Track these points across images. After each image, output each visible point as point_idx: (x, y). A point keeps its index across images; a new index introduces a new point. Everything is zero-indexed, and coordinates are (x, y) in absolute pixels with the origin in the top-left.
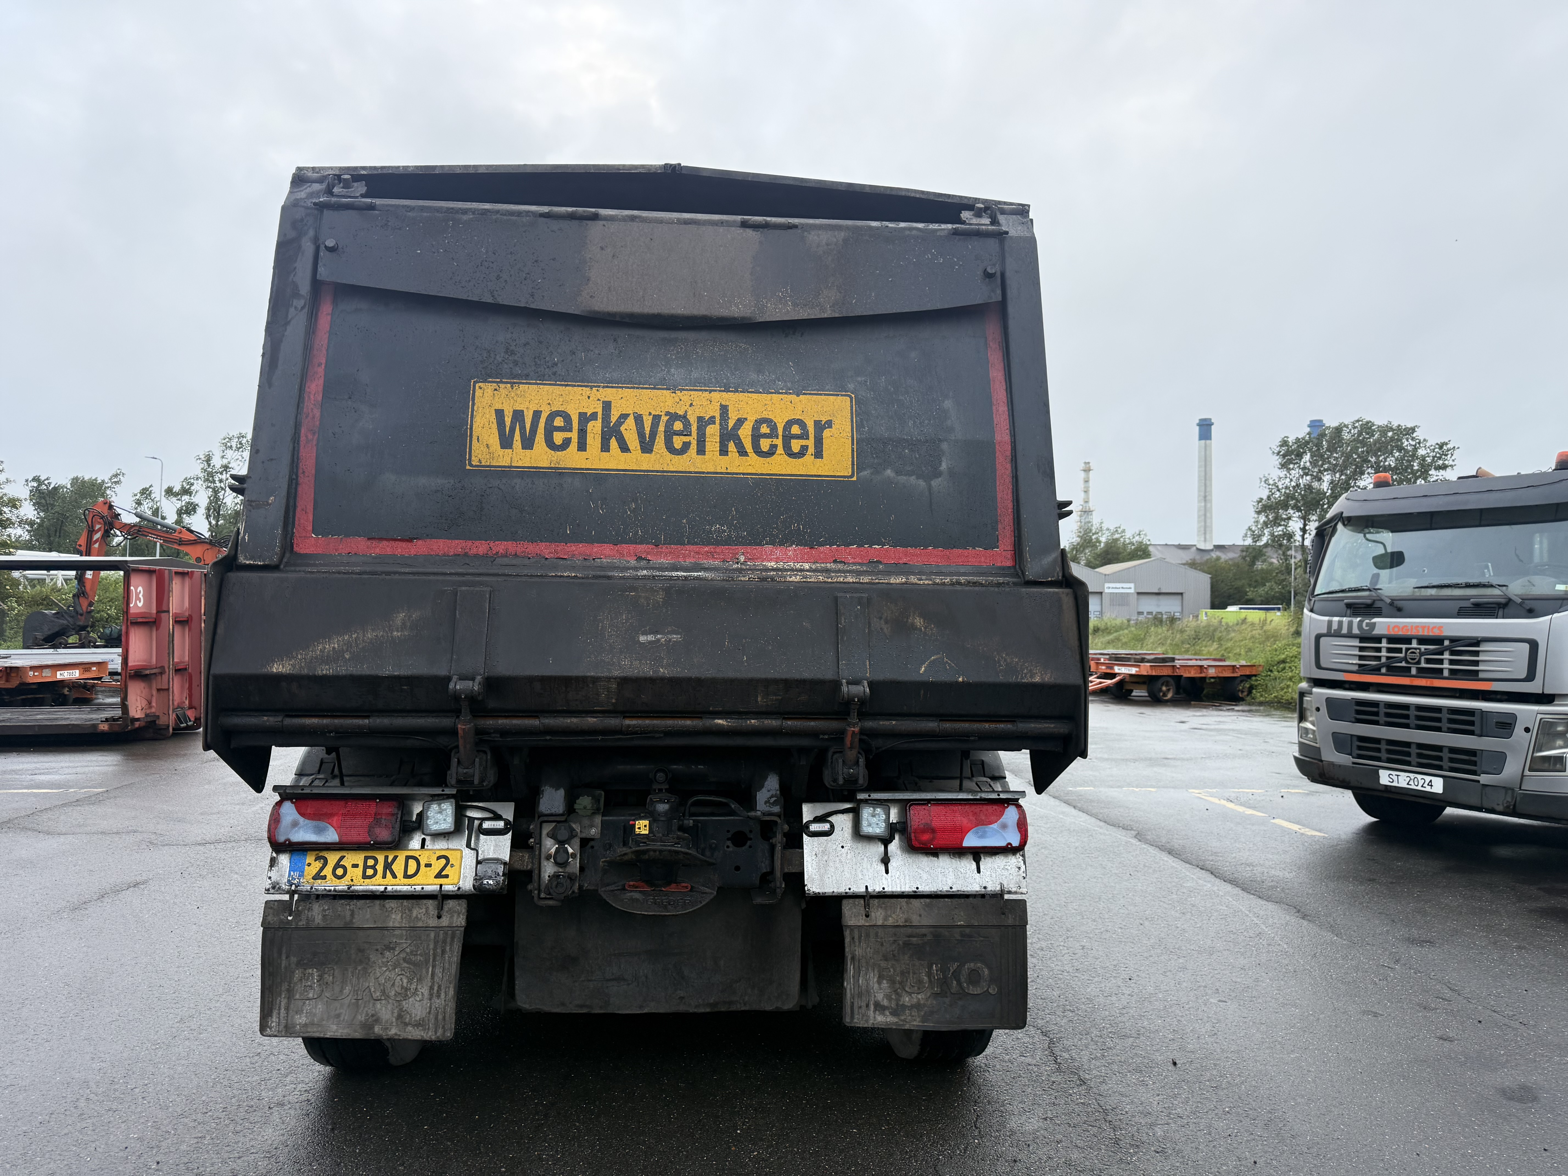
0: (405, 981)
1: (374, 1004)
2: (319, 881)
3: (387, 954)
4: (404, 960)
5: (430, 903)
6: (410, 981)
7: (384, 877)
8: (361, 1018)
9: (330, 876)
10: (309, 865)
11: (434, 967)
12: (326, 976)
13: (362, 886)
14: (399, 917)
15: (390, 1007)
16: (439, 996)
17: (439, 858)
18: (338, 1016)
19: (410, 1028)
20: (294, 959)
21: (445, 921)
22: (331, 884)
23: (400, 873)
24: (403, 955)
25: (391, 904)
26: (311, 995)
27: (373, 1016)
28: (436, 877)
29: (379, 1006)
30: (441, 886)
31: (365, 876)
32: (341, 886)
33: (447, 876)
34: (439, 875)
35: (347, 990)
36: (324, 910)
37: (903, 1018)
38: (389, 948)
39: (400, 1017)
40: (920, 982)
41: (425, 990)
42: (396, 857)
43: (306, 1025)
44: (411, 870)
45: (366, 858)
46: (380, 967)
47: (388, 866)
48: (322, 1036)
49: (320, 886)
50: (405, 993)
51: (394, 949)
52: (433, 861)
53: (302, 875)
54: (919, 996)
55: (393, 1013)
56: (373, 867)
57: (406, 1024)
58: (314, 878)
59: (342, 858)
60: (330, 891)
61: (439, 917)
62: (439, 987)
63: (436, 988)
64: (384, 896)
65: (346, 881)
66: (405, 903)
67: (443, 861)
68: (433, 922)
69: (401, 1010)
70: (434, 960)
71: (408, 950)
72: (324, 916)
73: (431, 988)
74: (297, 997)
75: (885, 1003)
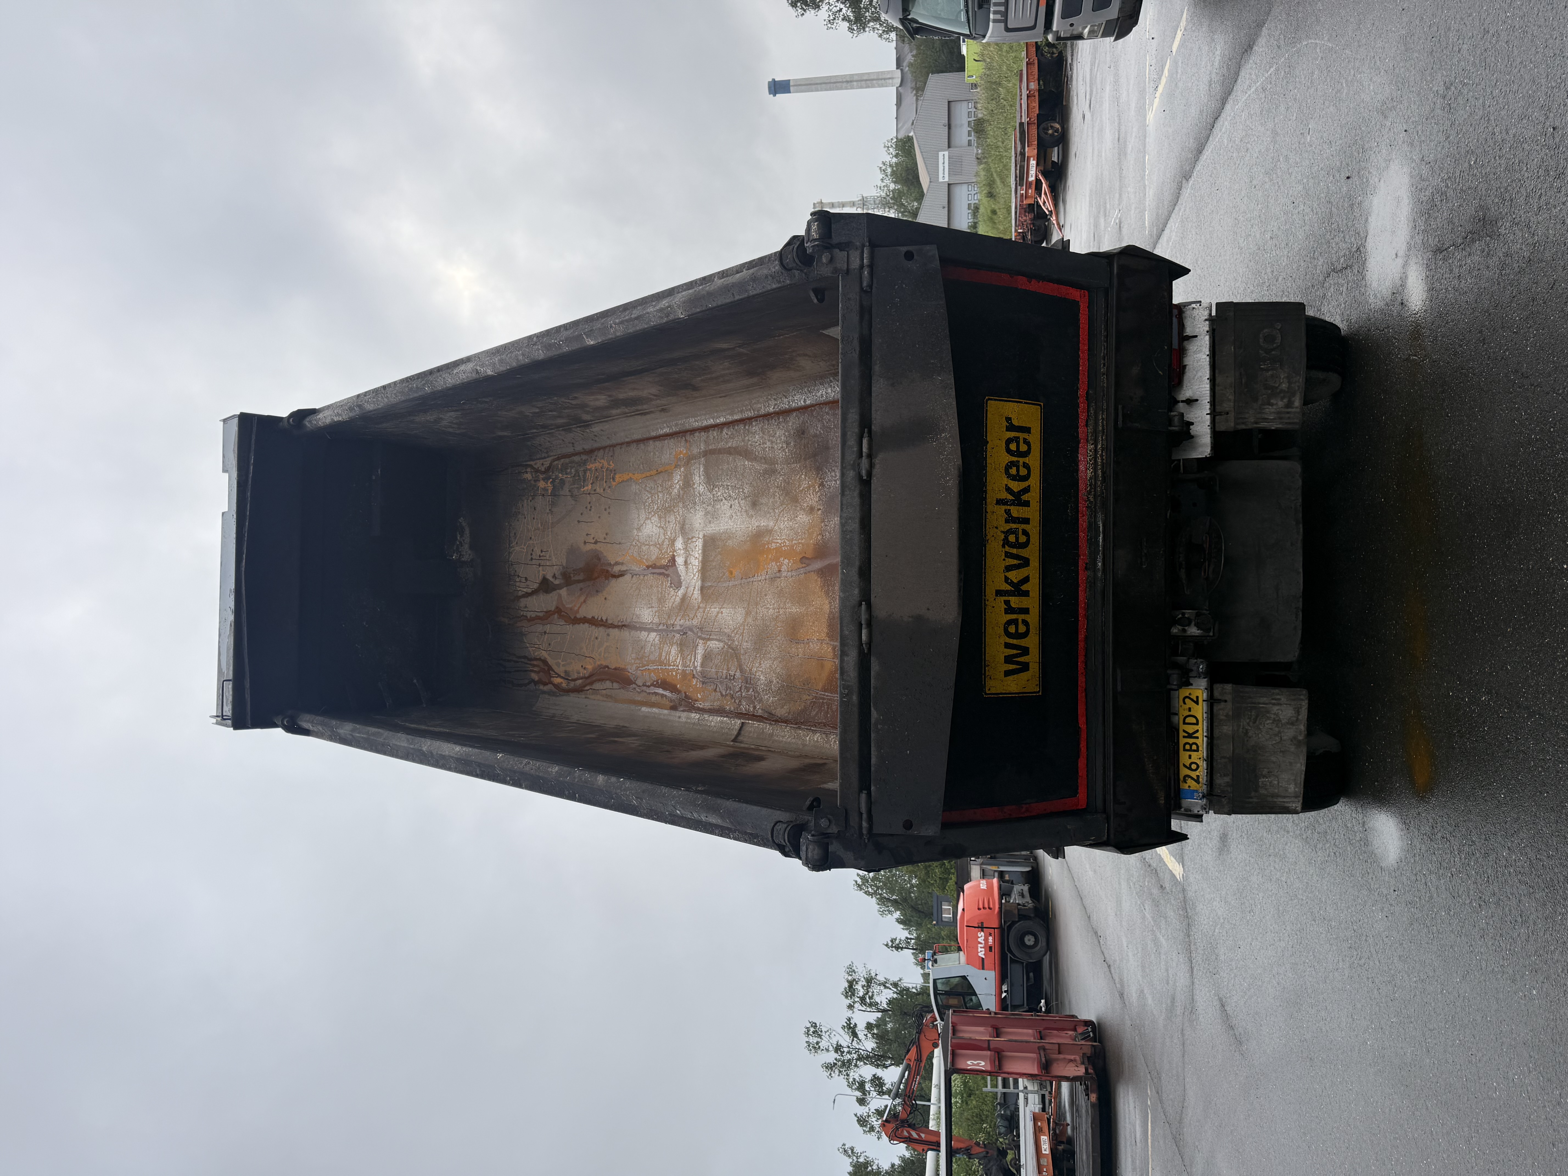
0: (1268, 722)
1: (1284, 740)
2: (1200, 780)
3: (1250, 734)
4: (1254, 723)
5: (1215, 708)
6: (1269, 718)
7: (1197, 738)
8: (1292, 748)
9: (1197, 773)
10: (1189, 787)
11: (1259, 703)
12: (1264, 773)
13: (1203, 752)
14: (1225, 727)
15: (1286, 731)
16: (1280, 699)
17: (1185, 703)
18: (1291, 763)
19: (1300, 717)
20: (1253, 794)
21: (1228, 697)
22: (1202, 772)
23: (1196, 727)
24: (1251, 724)
25: (1216, 733)
26: (1276, 782)
27: (1292, 741)
28: (1198, 704)
29: (1285, 738)
30: (1204, 701)
31: (1197, 750)
32: (1203, 765)
33: (1197, 697)
34: (1197, 702)
35: (1273, 759)
36: (1221, 776)
37: (1297, 388)
38: (1246, 733)
39: (1292, 724)
40: (1272, 376)
41: (1275, 708)
42: (1184, 731)
43: (1296, 784)
44: (1194, 720)
45: (1185, 750)
46: (1259, 738)
47: (1190, 736)
48: (1304, 773)
49: (1203, 779)
50: (1277, 721)
51: (1247, 730)
52: (1187, 707)
53: (1197, 791)
54: (1282, 377)
55: (1290, 728)
56: (1191, 745)
57: (1297, 719)
58: (1199, 783)
59: (1184, 765)
60: (1207, 772)
61: (1226, 701)
62: (1273, 699)
63: (1274, 701)
64: (1211, 738)
65: (1200, 763)
66: (1215, 724)
67: (1187, 700)
68: (1229, 705)
69: (1287, 723)
70: (1255, 703)
71: (1248, 721)
72: (1225, 776)
73: (1274, 704)
74: (1276, 791)
75: (1285, 400)
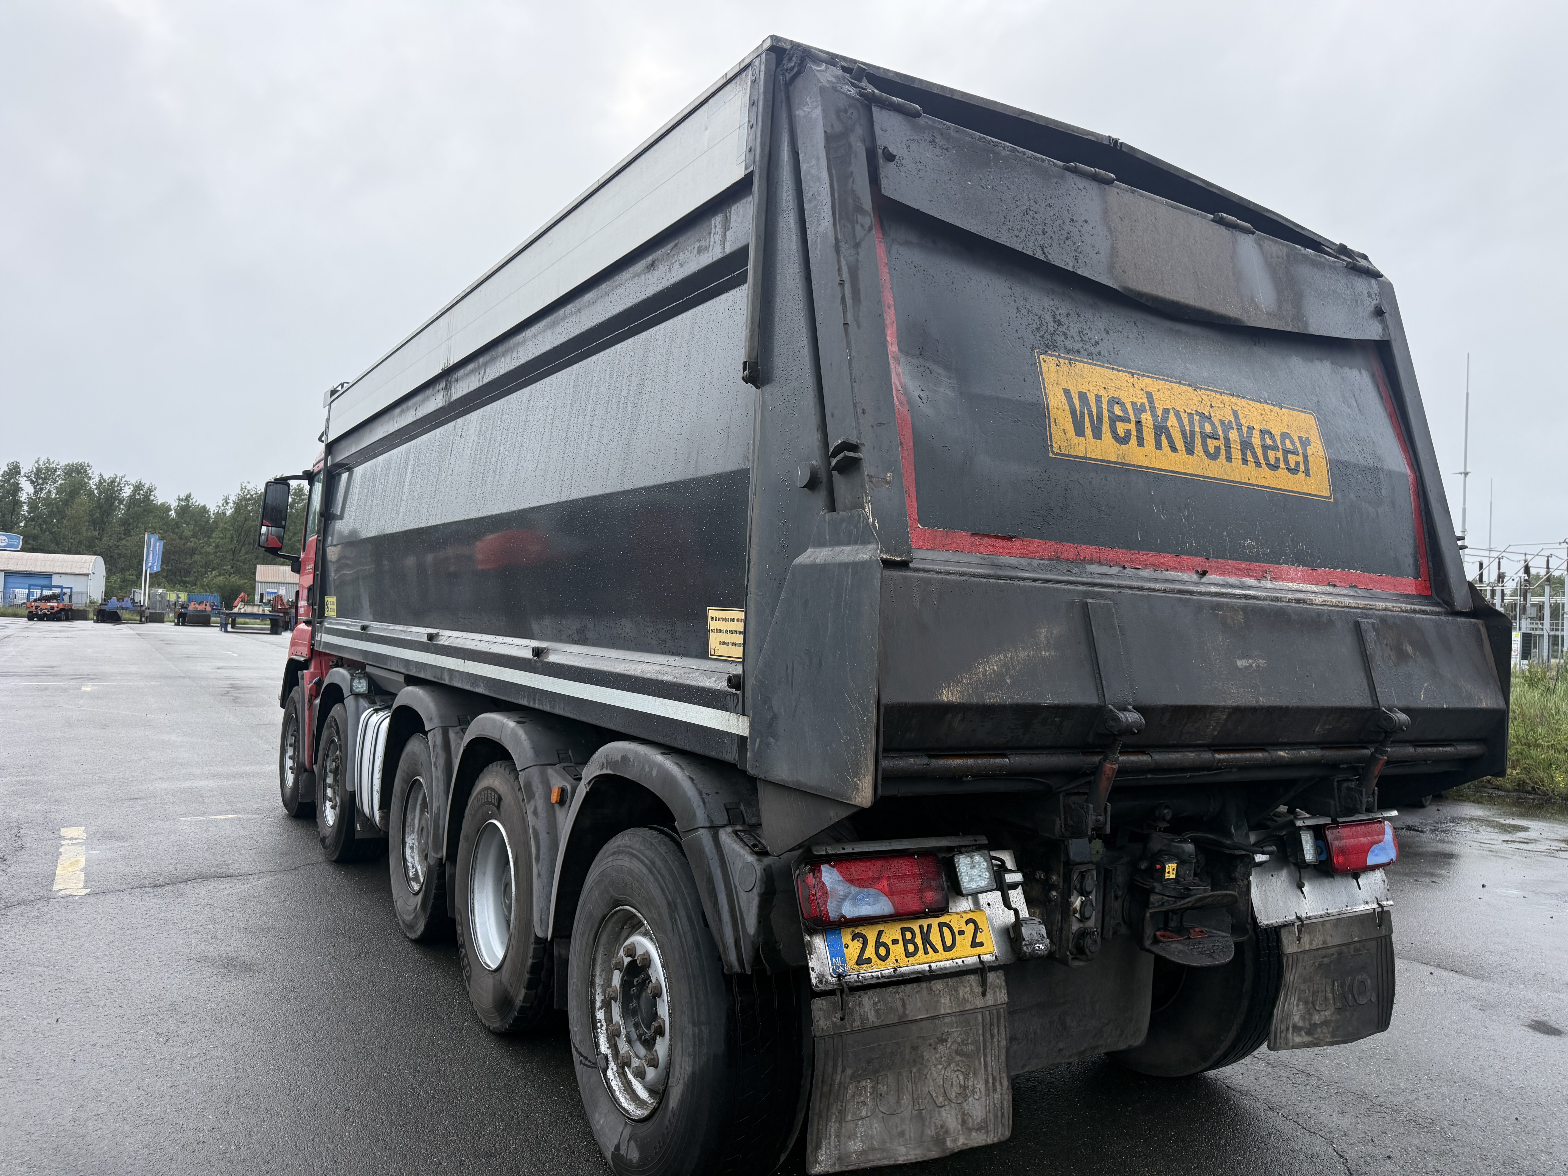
0: (961, 1078)
1: (939, 1112)
2: (864, 966)
6: (966, 1078)
7: (926, 953)
9: (874, 959)
10: (847, 946)
11: (985, 1056)
12: (880, 1086)
13: (909, 966)
14: (948, 1001)
15: (953, 1112)
16: (995, 1090)
17: (967, 922)
19: (974, 1134)
20: (849, 1072)
21: (990, 999)
23: (939, 947)
24: (954, 1047)
25: (938, 985)
26: (864, 1113)
28: (972, 946)
30: (979, 956)
31: (908, 955)
32: (885, 969)
33: (981, 944)
34: (974, 944)
35: (906, 1099)
36: (875, 1004)
37: (1316, 1036)
38: (942, 1041)
39: (964, 1122)
40: (1326, 999)
41: (981, 1086)
42: (930, 927)
43: (863, 1152)
45: (903, 931)
46: (935, 1066)
47: (925, 938)
49: (871, 972)
50: (965, 1092)
51: (946, 1041)
52: (964, 928)
53: (844, 961)
54: (1326, 1013)
55: (957, 1119)
56: (912, 941)
58: (857, 963)
59: (880, 933)
60: (878, 978)
61: (984, 994)
63: (991, 1081)
64: (931, 976)
65: (890, 963)
67: (971, 926)
68: (979, 1002)
69: (963, 1114)
70: (985, 1048)
71: (959, 1040)
72: (877, 1011)
73: (987, 1082)
74: (849, 1118)
75: (1301, 1024)
